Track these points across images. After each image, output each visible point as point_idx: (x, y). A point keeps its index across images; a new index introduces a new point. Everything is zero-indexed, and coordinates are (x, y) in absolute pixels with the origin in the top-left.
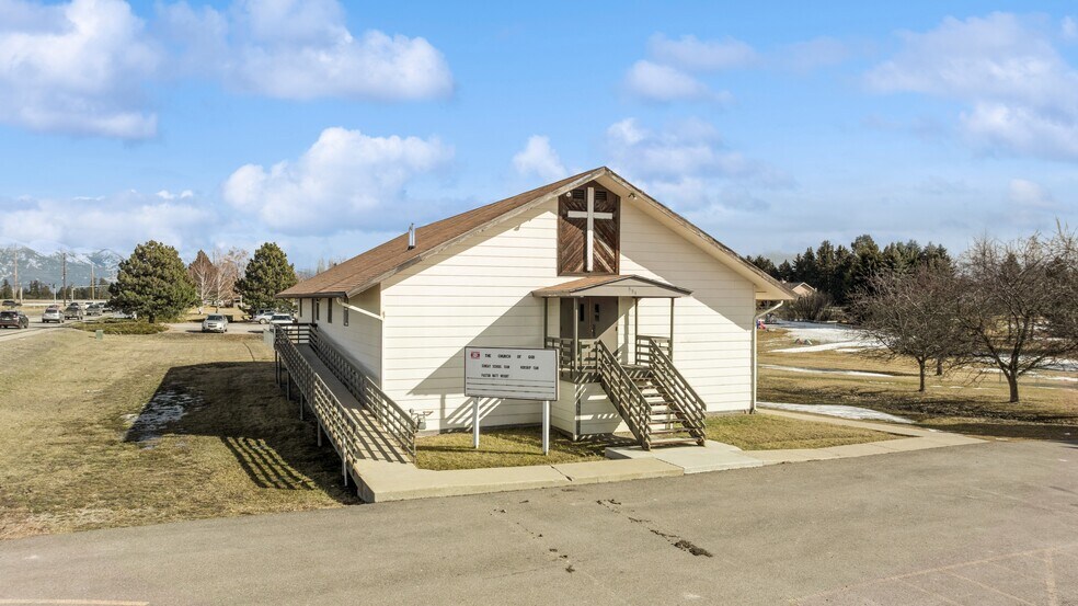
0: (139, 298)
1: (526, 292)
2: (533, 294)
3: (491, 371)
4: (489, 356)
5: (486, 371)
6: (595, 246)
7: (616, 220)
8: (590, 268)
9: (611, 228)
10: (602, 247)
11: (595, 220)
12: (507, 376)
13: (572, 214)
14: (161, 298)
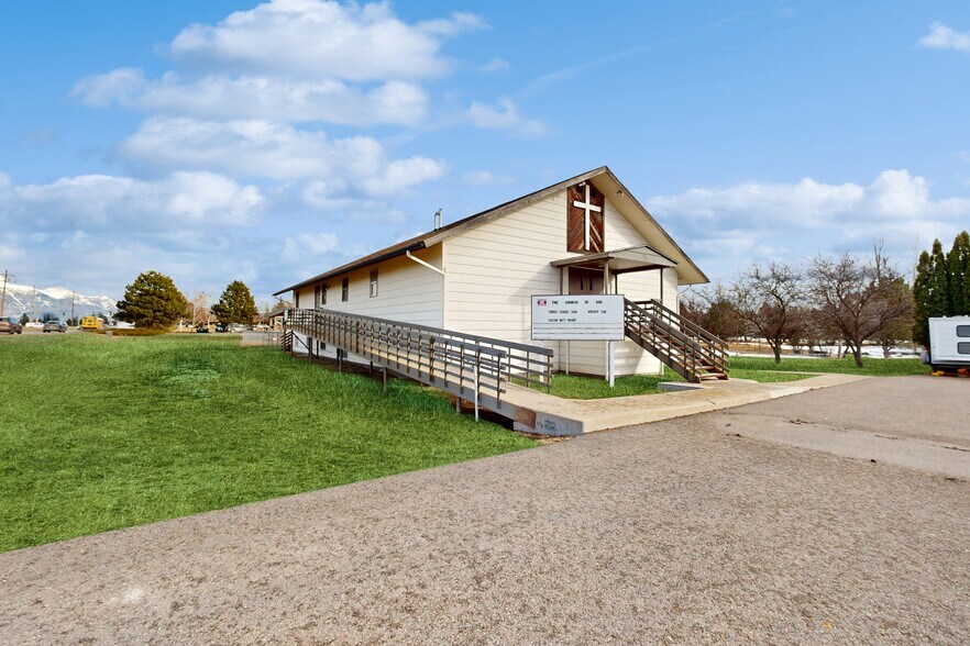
0: (141, 311)
1: (547, 262)
2: (552, 264)
3: (559, 316)
4: (556, 302)
5: (553, 316)
7: (602, 213)
8: (588, 248)
9: (599, 218)
11: (591, 211)
12: (573, 320)
13: (577, 204)
14: (160, 311)
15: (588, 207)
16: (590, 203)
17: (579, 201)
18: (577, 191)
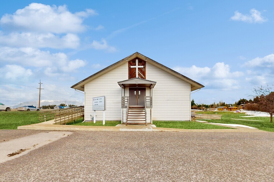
4: (95, 100)
5: (95, 103)
6: (138, 75)
9: (143, 70)
10: (141, 75)
12: (98, 104)
13: (132, 67)
15: (137, 67)
16: (138, 65)
17: (133, 65)
18: (132, 62)
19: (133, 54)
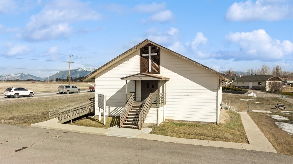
6: (151, 64)
7: (159, 55)
8: (150, 71)
10: (154, 64)
13: (144, 55)
15: (150, 55)
16: (151, 53)
17: (145, 53)
18: (144, 49)
19: (143, 42)
